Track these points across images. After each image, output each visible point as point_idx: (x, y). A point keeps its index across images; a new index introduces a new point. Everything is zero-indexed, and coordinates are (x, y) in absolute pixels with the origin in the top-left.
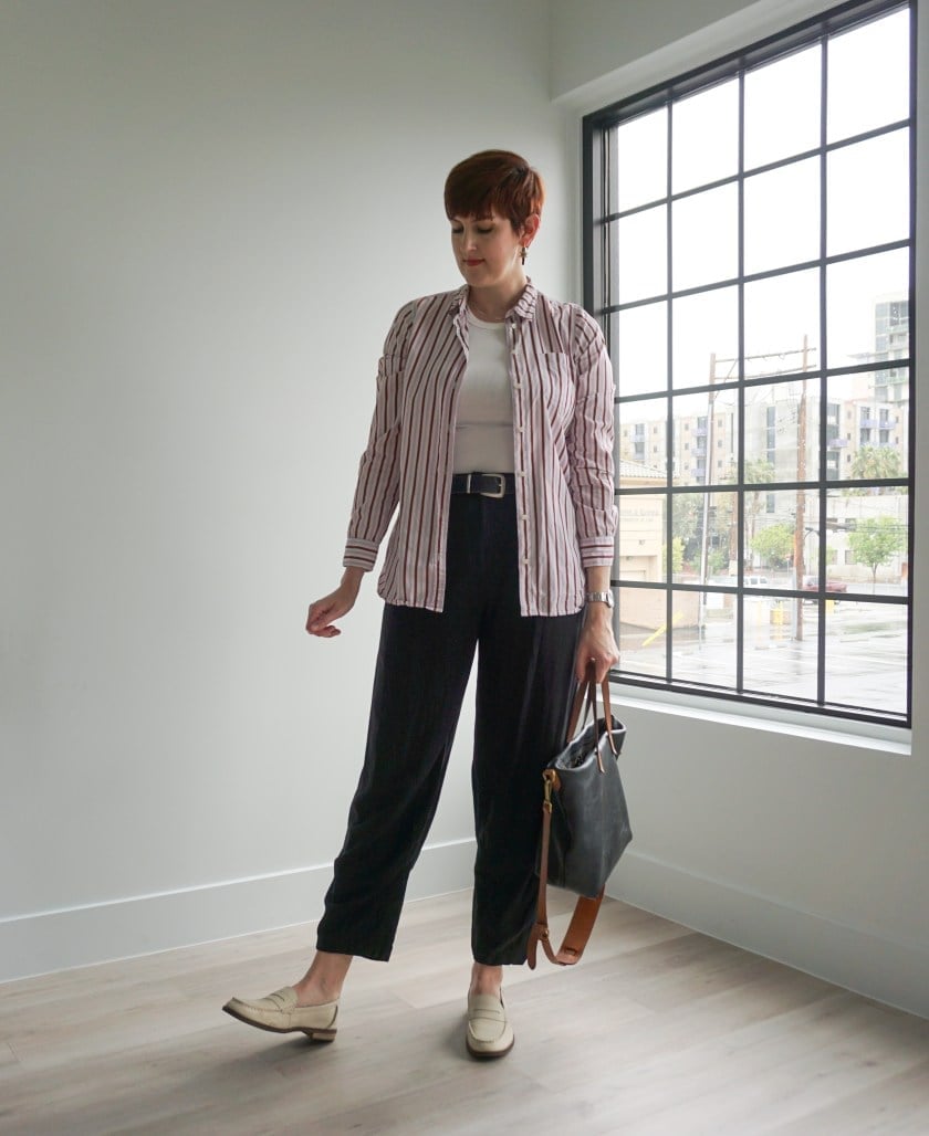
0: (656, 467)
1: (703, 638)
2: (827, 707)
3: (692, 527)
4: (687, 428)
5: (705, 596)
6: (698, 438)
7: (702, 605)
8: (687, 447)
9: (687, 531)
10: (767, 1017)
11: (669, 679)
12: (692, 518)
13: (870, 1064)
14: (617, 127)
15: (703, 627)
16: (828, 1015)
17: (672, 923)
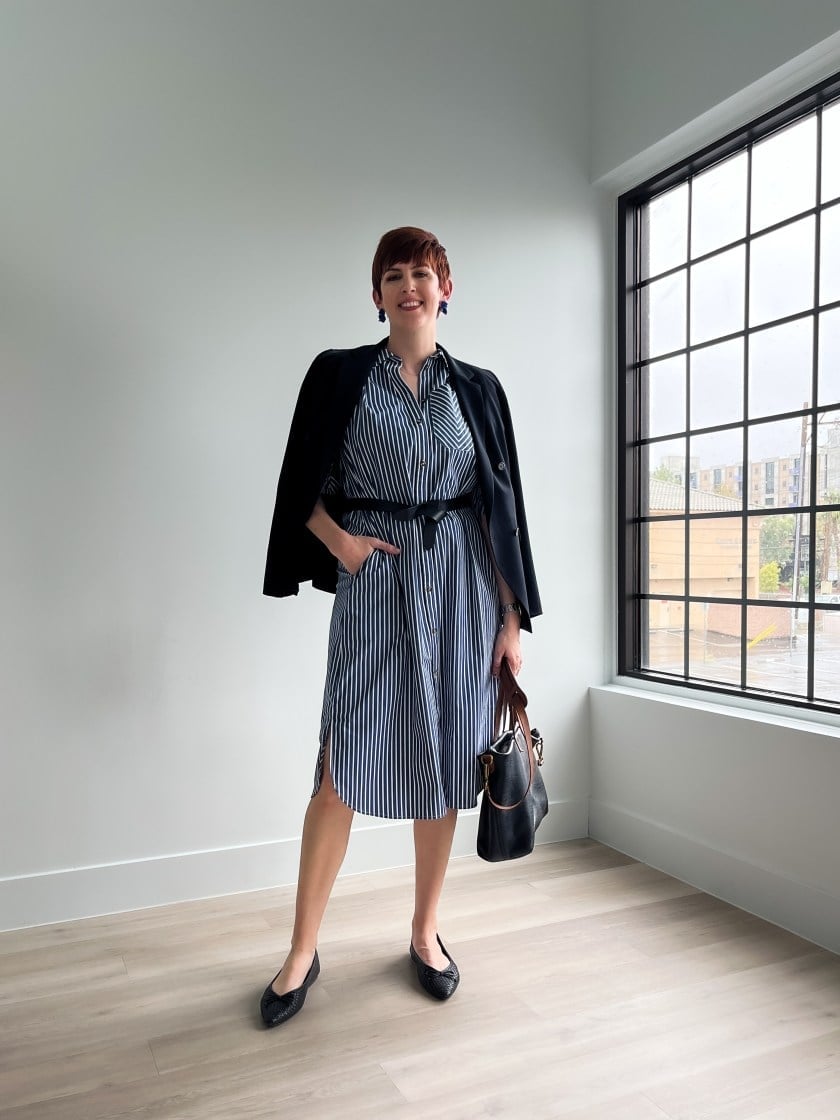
0: (757, 502)
1: (795, 647)
2: (816, 703)
3: (789, 553)
4: (785, 468)
5: (796, 611)
6: (795, 477)
7: (794, 620)
8: (784, 485)
9: (784, 557)
10: (747, 968)
11: (686, 677)
12: (787, 545)
13: (830, 1015)
14: (648, 204)
15: (795, 638)
16: (803, 970)
17: (683, 883)
